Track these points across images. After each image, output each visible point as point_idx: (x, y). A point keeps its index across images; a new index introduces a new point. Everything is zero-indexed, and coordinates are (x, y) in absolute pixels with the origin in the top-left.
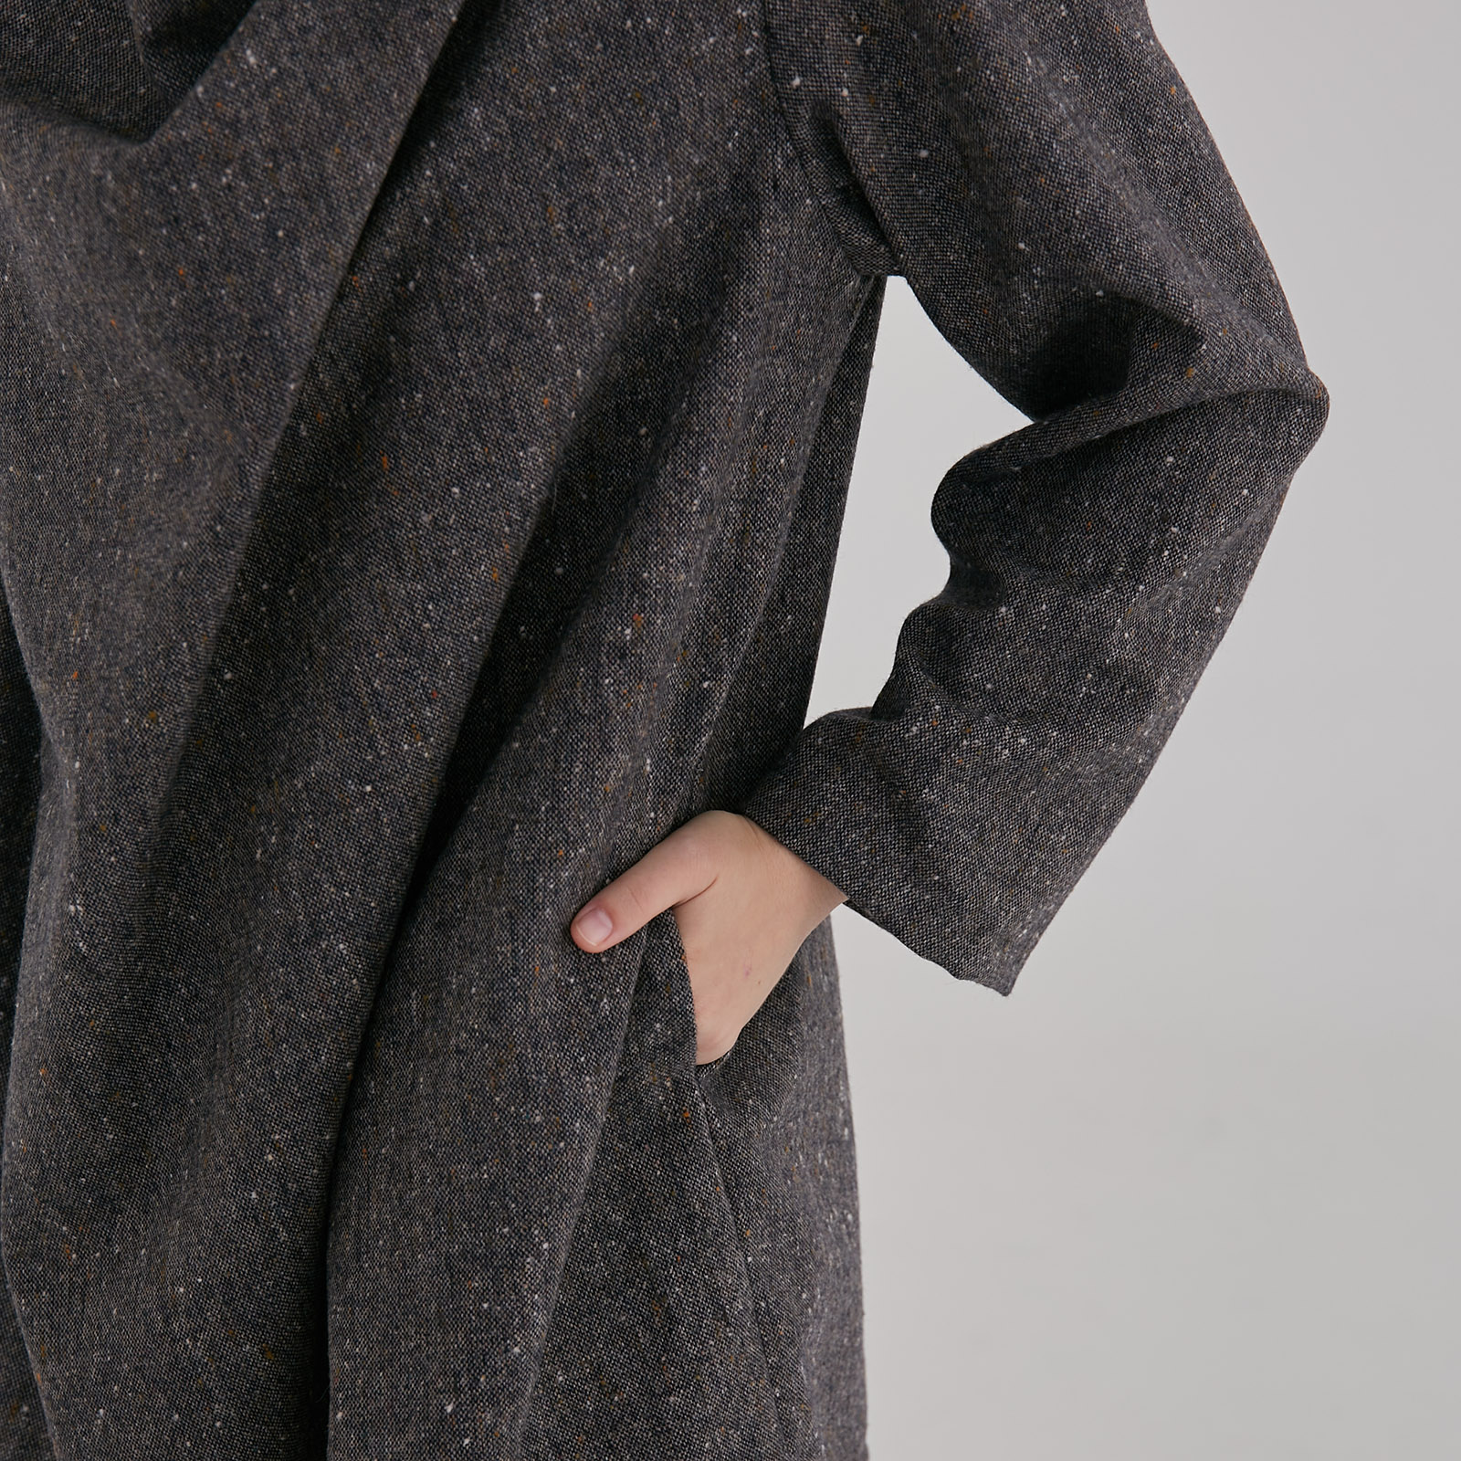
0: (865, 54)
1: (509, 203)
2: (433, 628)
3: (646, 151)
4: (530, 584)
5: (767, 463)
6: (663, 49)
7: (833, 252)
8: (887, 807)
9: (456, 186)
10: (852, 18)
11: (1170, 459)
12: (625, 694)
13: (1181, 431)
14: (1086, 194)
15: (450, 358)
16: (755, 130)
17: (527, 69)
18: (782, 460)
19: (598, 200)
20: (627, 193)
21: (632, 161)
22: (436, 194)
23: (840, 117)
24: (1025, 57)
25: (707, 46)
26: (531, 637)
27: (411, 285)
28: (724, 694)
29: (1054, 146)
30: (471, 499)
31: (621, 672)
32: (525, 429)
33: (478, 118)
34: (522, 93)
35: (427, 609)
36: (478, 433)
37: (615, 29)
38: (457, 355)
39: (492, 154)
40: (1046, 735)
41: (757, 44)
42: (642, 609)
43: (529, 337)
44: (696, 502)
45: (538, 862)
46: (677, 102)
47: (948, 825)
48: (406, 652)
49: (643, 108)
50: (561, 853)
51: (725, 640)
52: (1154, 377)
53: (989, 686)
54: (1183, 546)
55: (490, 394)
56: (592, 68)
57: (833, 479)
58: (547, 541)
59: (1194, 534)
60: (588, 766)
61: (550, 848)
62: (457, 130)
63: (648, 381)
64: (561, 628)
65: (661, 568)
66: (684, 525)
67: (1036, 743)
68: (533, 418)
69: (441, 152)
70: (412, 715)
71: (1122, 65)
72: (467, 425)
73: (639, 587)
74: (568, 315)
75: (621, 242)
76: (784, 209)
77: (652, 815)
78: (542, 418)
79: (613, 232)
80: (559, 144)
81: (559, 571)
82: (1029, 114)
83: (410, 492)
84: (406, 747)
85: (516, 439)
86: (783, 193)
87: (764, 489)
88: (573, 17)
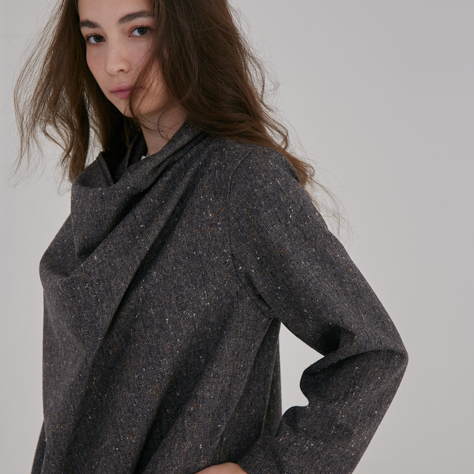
0: (261, 262)
1: (161, 296)
2: (136, 406)
3: (198, 284)
4: (170, 398)
5: (237, 366)
6: (203, 259)
7: (257, 311)
8: (275, 462)
9: (149, 291)
10: (256, 253)
11: (357, 368)
12: (190, 425)
13: (360, 360)
14: (319, 296)
15: (145, 335)
16: (232, 281)
17: (168, 263)
18: (242, 366)
19: (184, 296)
20: (192, 295)
21: (194, 286)
22: (144, 293)
23: (252, 277)
24: (302, 262)
25: (215, 259)
26: (170, 412)
27: (137, 316)
28: (224, 429)
29: (310, 284)
30: (148, 372)
31: (189, 419)
32: (162, 354)
33: (155, 275)
34: (166, 269)
35: (135, 400)
36: (150, 354)
37: (191, 254)
38: (146, 334)
39: (158, 284)
40: (319, 443)
41: (230, 259)
42: (196, 402)
43: (165, 330)
44: (212, 374)
45: (164, 471)
46: (207, 272)
47: (291, 468)
48: (129, 412)
49: (197, 274)
50: (171, 468)
51: (225, 414)
52: (345, 345)
53: (305, 429)
54: (359, 392)
55: (154, 344)
56: (185, 263)
57: (265, 372)
58: (175, 386)
59: (363, 389)
60: (179, 444)
61: (168, 467)
62: (150, 277)
63: (202, 344)
64: (179, 410)
65: (202, 392)
66: (208, 380)
67: (316, 445)
68: (165, 351)
69: (145, 283)
70: (130, 429)
71: (333, 264)
72: (148, 352)
73: (196, 396)
74: (175, 325)
75: (190, 307)
76: (240, 300)
77: (203, 461)
78: (167, 351)
79: (188, 304)
80: (175, 281)
81: (178, 394)
82: (303, 276)
83: (133, 369)
84: (128, 438)
85: (160, 356)
86: (240, 296)
87: (237, 373)
88: (181, 251)
